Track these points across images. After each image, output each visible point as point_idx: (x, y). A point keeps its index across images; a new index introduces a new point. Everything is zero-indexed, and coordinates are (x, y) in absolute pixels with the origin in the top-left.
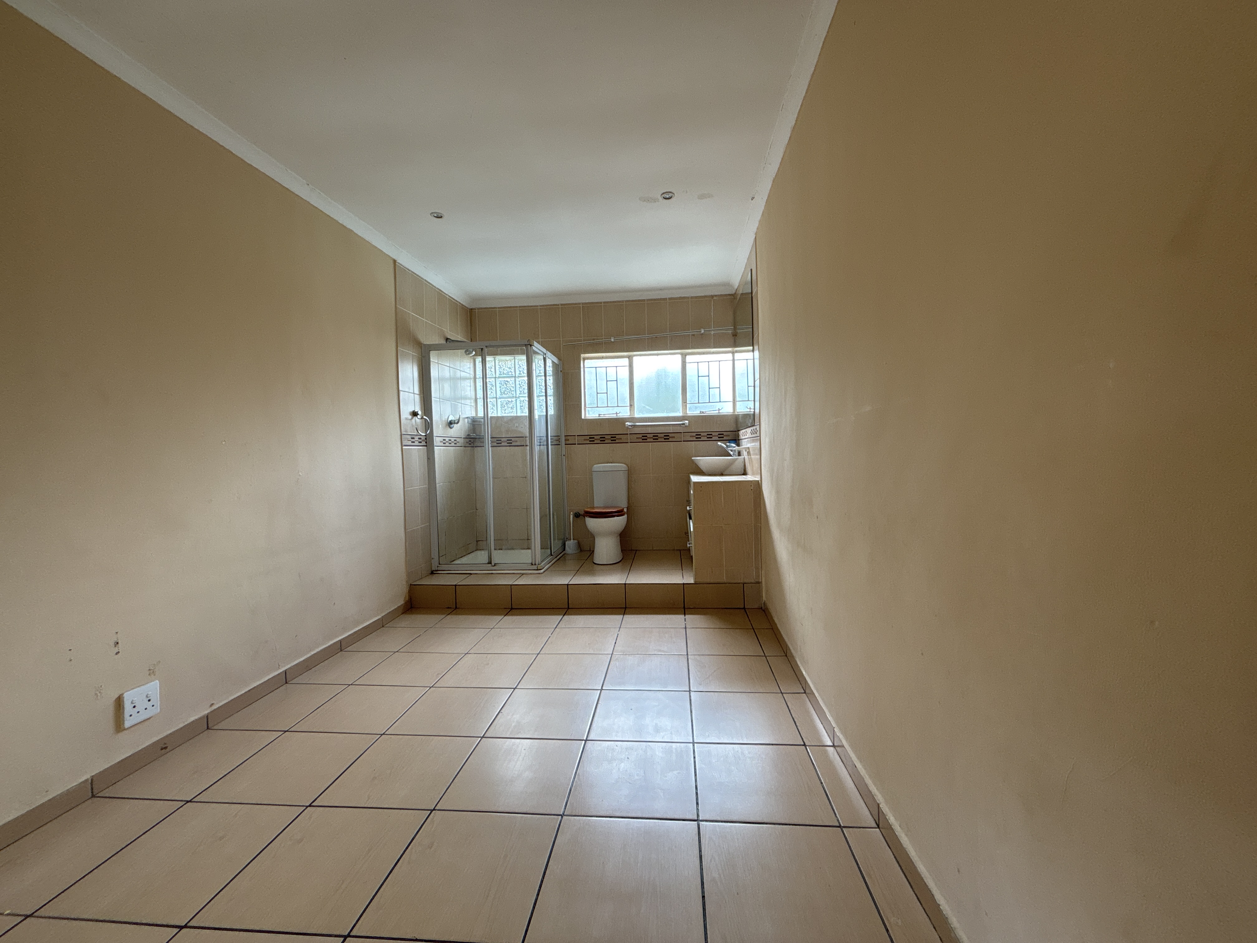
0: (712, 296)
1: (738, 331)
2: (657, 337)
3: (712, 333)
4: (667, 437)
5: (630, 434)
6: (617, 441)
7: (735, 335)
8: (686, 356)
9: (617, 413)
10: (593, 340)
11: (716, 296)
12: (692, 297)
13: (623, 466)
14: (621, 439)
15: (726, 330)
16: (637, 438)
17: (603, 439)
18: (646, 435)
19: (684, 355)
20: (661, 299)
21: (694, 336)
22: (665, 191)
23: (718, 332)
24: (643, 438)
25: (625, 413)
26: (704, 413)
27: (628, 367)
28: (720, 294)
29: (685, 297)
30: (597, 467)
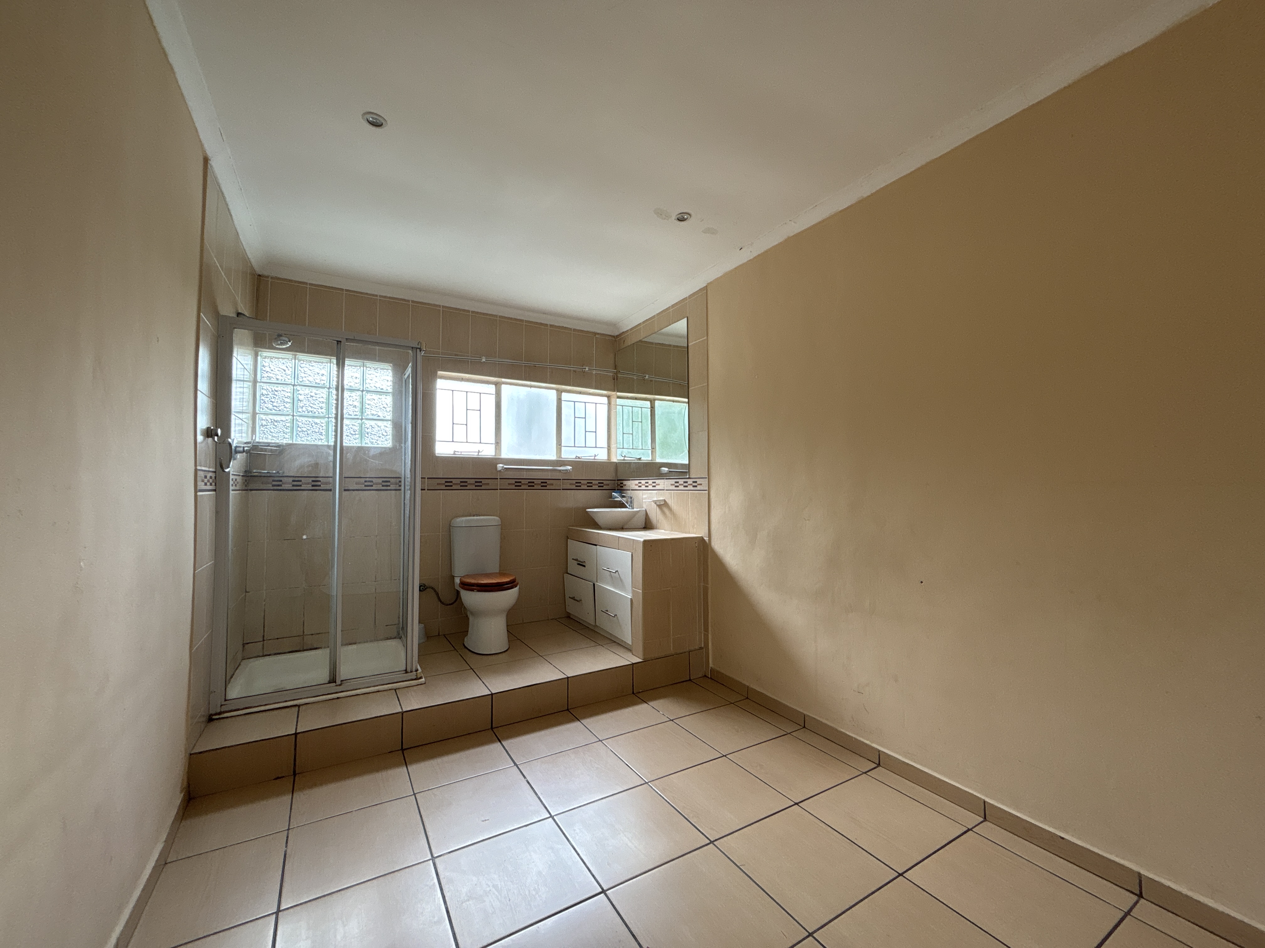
0: (595, 334)
1: (619, 375)
2: (536, 366)
3: (594, 372)
4: (544, 484)
5: (500, 479)
6: (483, 487)
7: (615, 378)
8: (562, 392)
9: (479, 452)
10: (455, 356)
11: (598, 334)
12: (575, 330)
13: (494, 520)
14: (488, 484)
15: (607, 372)
16: (509, 484)
17: (464, 484)
18: (520, 480)
19: (560, 392)
20: (541, 324)
21: (576, 372)
22: (684, 211)
23: (599, 372)
24: (516, 484)
25: (488, 452)
26: (580, 459)
27: (494, 396)
28: (602, 332)
29: (568, 328)
30: (461, 521)
